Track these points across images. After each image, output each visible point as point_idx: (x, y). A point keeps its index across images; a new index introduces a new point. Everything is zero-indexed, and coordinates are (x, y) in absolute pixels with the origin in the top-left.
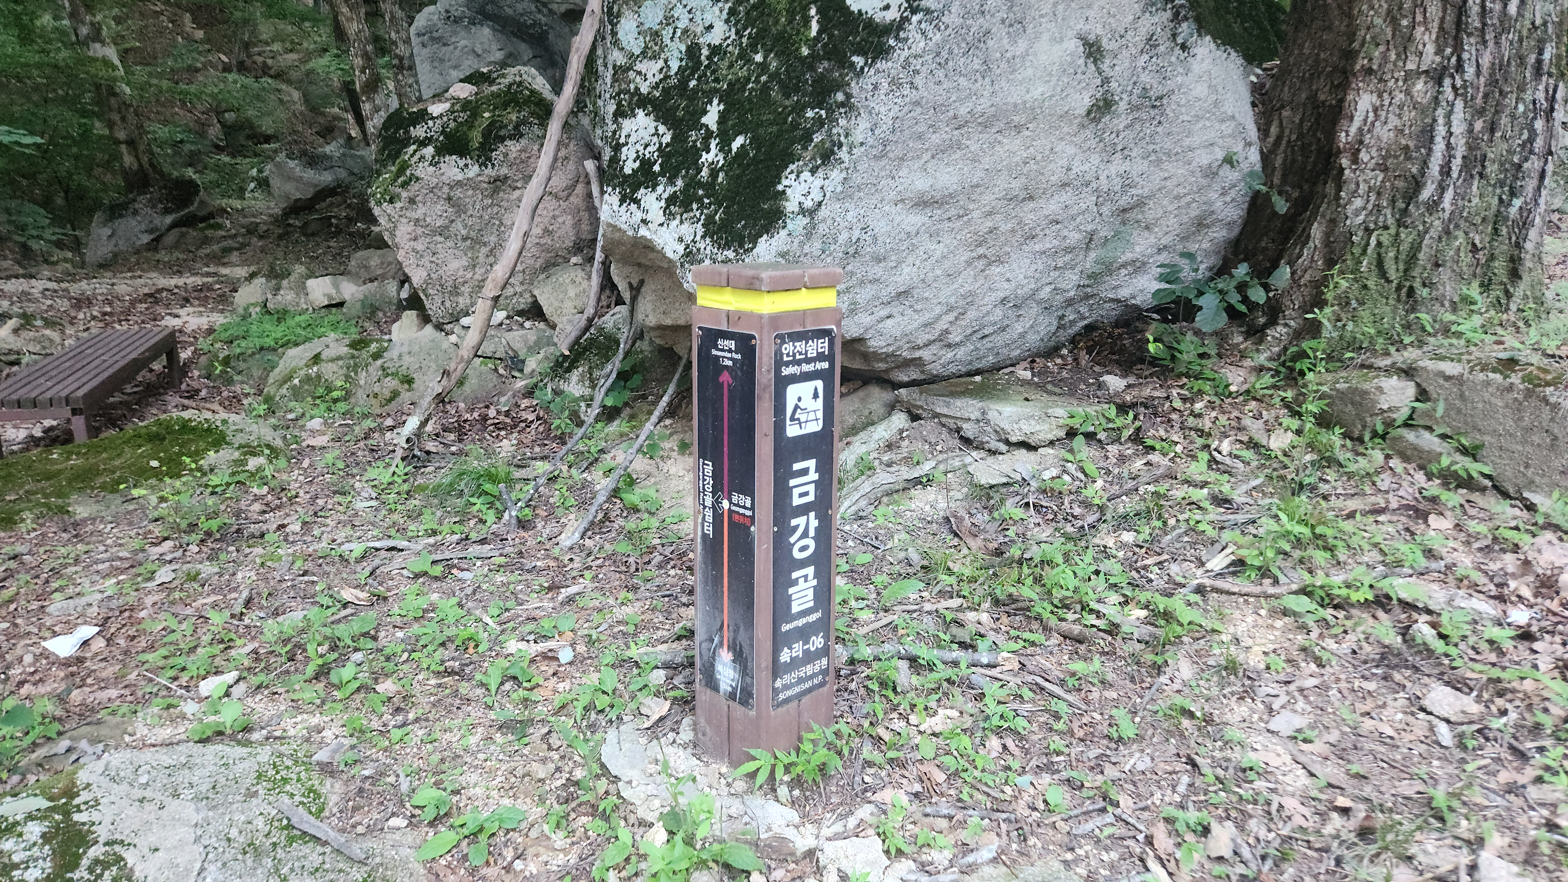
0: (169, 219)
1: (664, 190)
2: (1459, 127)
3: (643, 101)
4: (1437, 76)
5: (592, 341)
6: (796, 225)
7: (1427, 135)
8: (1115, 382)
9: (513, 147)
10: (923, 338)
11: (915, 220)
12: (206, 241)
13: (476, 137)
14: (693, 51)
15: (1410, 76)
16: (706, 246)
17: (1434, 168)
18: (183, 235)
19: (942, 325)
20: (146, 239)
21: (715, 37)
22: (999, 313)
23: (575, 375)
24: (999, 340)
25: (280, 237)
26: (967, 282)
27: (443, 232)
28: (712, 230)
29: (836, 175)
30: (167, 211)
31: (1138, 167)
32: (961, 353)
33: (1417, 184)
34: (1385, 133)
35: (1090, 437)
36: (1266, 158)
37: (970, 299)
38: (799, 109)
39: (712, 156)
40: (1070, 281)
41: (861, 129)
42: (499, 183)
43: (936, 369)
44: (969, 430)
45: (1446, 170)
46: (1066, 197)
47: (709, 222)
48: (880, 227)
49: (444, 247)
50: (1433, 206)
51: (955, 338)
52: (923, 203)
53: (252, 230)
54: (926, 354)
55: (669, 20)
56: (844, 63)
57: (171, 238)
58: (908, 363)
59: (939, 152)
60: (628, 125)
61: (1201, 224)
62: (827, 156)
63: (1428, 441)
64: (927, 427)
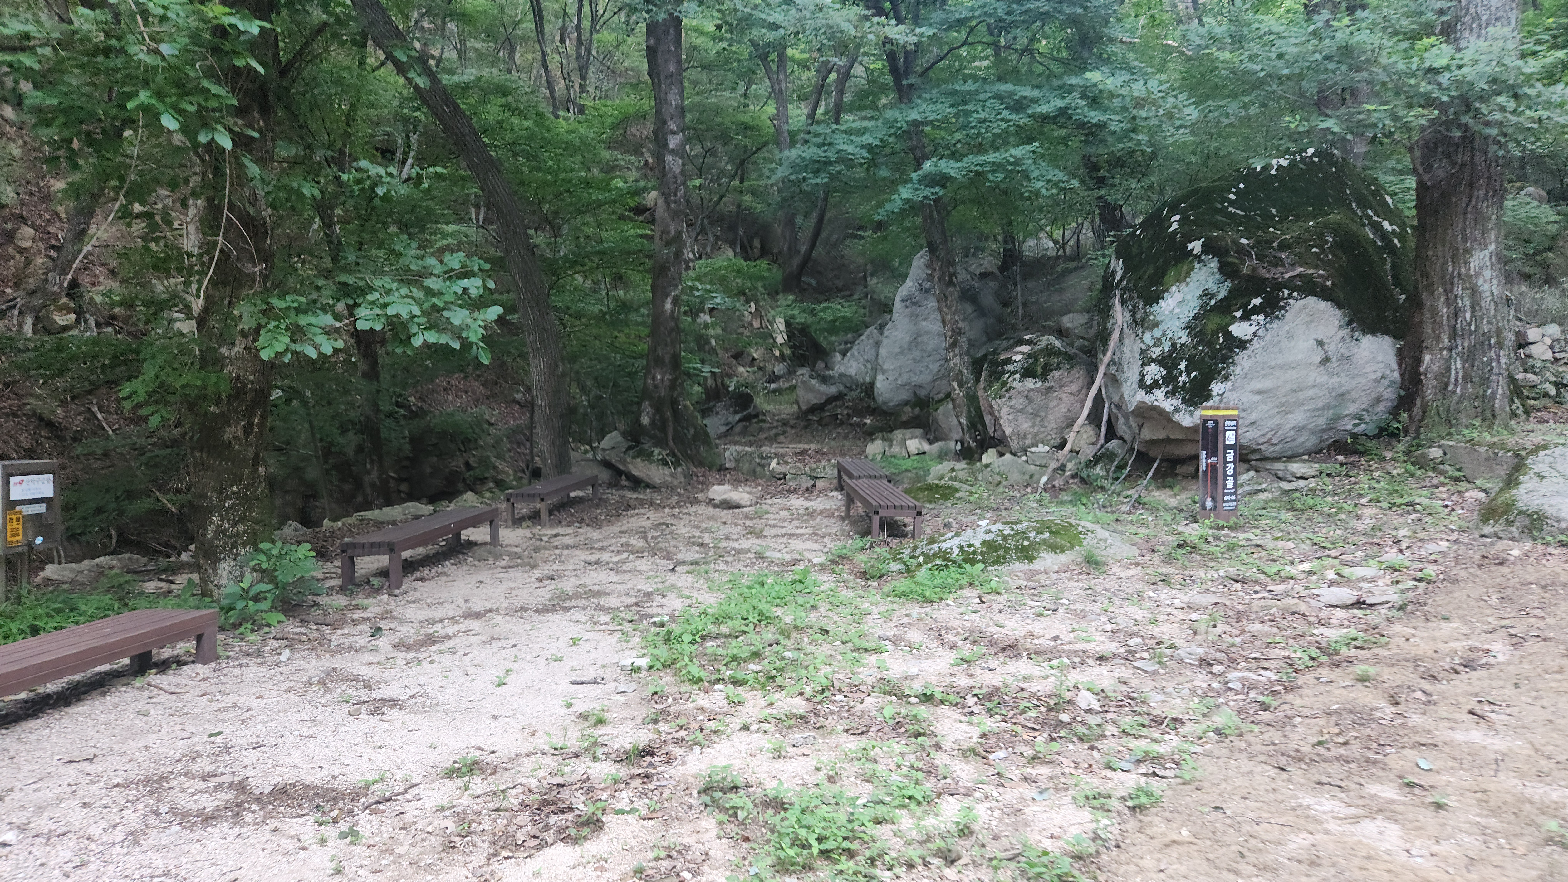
0: (737, 417)
1: (1164, 389)
2: (1459, 366)
3: (1154, 361)
4: (1450, 350)
5: (1103, 455)
6: (1216, 399)
7: (1448, 369)
8: (1341, 458)
9: (1056, 374)
10: (1262, 440)
11: (1257, 398)
12: (761, 430)
13: (1039, 370)
14: (1174, 345)
15: (1441, 350)
16: (1183, 406)
17: (1453, 380)
18: (746, 427)
19: (1269, 436)
20: (723, 429)
21: (1183, 341)
22: (1292, 433)
23: (1098, 467)
24: (1293, 444)
25: (806, 427)
26: (1277, 420)
27: (1021, 411)
28: (1184, 401)
29: (1229, 384)
30: (736, 412)
31: (1344, 380)
32: (1277, 448)
33: (1447, 385)
34: (1435, 368)
35: (1329, 475)
36: (1402, 375)
37: (1279, 427)
38: (1216, 364)
39: (1183, 378)
40: (1322, 422)
41: (1238, 370)
42: (1050, 389)
43: (1267, 454)
44: (1280, 474)
45: (1456, 380)
46: (1315, 390)
47: (1183, 400)
48: (1245, 400)
49: (1021, 418)
50: (1454, 392)
51: (1274, 441)
52: (1259, 392)
53: (785, 423)
54: (1262, 447)
55: (1164, 335)
56: (1232, 351)
57: (738, 429)
58: (1255, 451)
59: (1265, 376)
60: (1147, 368)
61: (1378, 400)
62: (1227, 378)
63: (1447, 467)
64: (1263, 474)
